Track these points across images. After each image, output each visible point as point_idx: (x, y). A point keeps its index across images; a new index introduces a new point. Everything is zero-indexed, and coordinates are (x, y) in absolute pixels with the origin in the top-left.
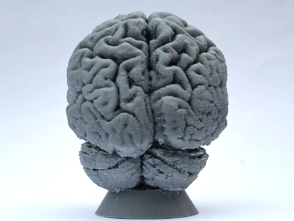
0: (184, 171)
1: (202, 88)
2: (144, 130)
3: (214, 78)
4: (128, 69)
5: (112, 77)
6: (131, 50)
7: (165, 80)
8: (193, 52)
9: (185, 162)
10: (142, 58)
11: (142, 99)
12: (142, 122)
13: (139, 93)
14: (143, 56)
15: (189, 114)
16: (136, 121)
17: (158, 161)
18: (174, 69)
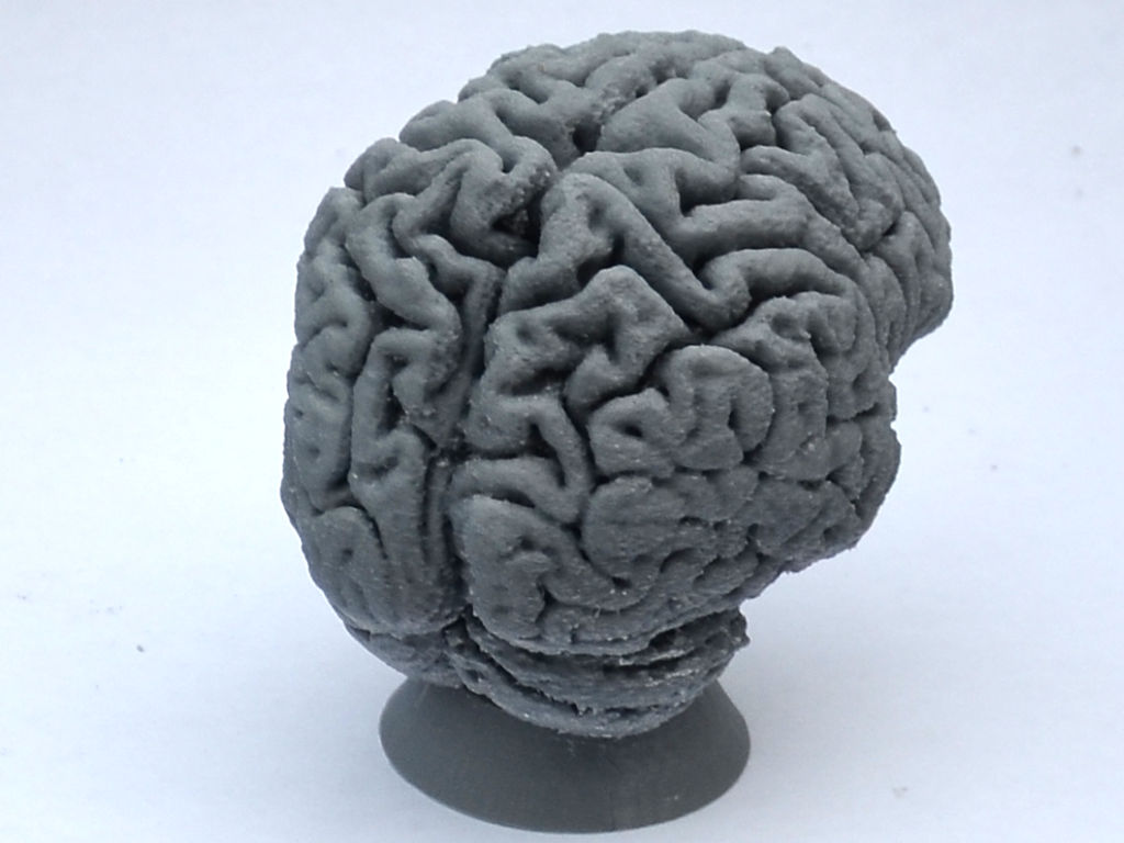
0: (589, 710)
1: (632, 486)
2: (401, 587)
3: (705, 448)
4: (397, 362)
5: (347, 368)
6: (417, 297)
7: (498, 438)
8: (631, 351)
9: (584, 690)
10: (438, 343)
11: (413, 482)
12: (395, 562)
13: (405, 462)
14: (445, 335)
15: (560, 572)
16: (377, 551)
17: (483, 667)
18: (527, 415)
